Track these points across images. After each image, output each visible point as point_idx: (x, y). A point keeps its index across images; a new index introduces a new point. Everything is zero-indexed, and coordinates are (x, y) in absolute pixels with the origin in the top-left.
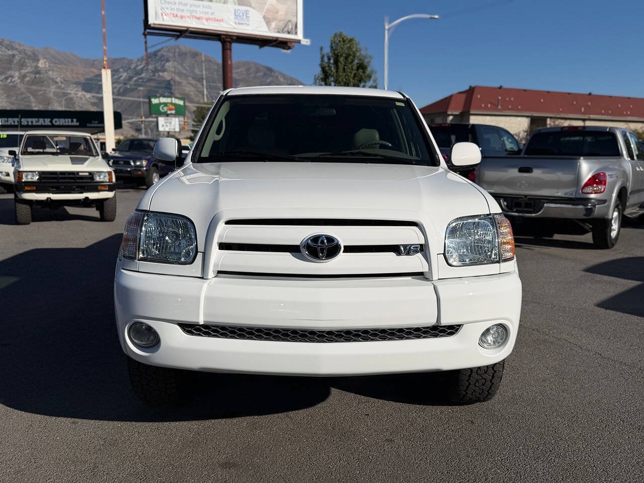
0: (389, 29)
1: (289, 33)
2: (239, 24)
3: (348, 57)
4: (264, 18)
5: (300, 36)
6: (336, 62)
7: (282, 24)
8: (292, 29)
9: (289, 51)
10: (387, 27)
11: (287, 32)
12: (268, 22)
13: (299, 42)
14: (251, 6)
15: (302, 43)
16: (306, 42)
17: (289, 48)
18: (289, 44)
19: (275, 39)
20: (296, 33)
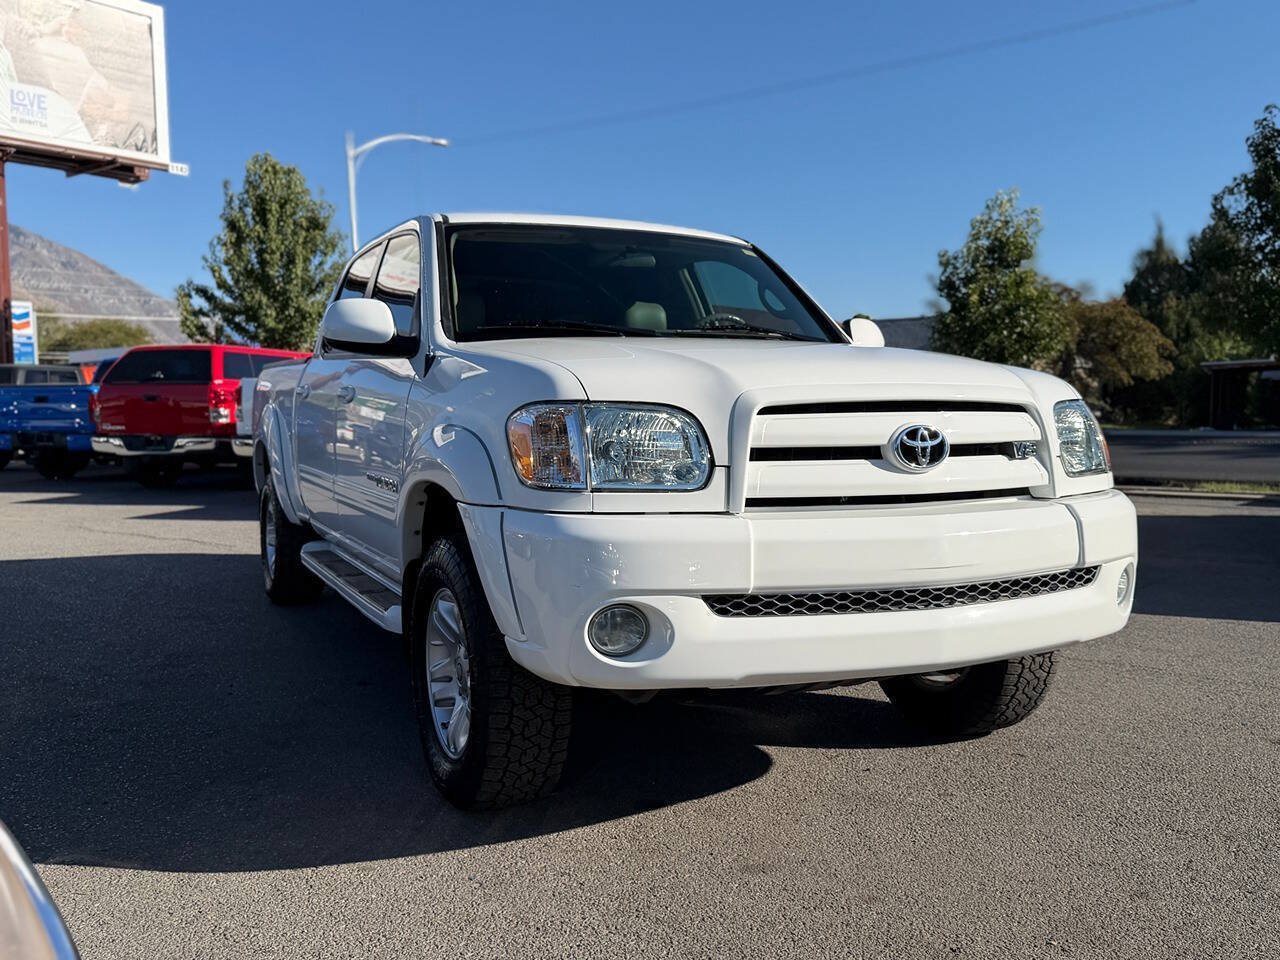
0: (356, 158)
1: (139, 149)
2: (22, 121)
3: (286, 203)
4: (82, 114)
5: (163, 156)
6: (261, 212)
7: (122, 131)
8: (144, 141)
9: (135, 186)
10: (351, 152)
11: (134, 148)
12: (90, 125)
13: (164, 169)
14: (49, 87)
15: (171, 170)
16: (179, 169)
17: (137, 180)
18: (137, 172)
19: (109, 158)
20: (155, 151)
